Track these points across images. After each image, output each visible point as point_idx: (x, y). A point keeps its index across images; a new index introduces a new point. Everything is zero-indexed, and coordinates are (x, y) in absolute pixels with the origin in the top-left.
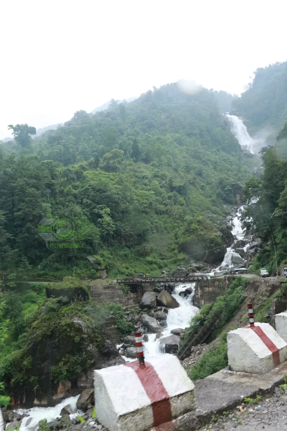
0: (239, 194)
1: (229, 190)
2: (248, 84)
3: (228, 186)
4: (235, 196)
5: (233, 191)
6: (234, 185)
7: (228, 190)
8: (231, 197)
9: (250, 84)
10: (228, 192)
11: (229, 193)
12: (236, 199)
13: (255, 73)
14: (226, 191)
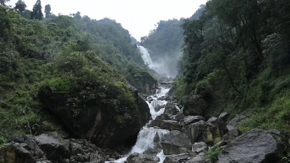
0: (148, 83)
1: (139, 77)
2: (153, 30)
3: (138, 73)
4: (144, 85)
5: (143, 79)
6: (143, 73)
7: (137, 76)
8: (140, 85)
9: (154, 30)
10: (138, 79)
11: (138, 81)
12: (145, 88)
13: (158, 23)
14: (136, 78)
